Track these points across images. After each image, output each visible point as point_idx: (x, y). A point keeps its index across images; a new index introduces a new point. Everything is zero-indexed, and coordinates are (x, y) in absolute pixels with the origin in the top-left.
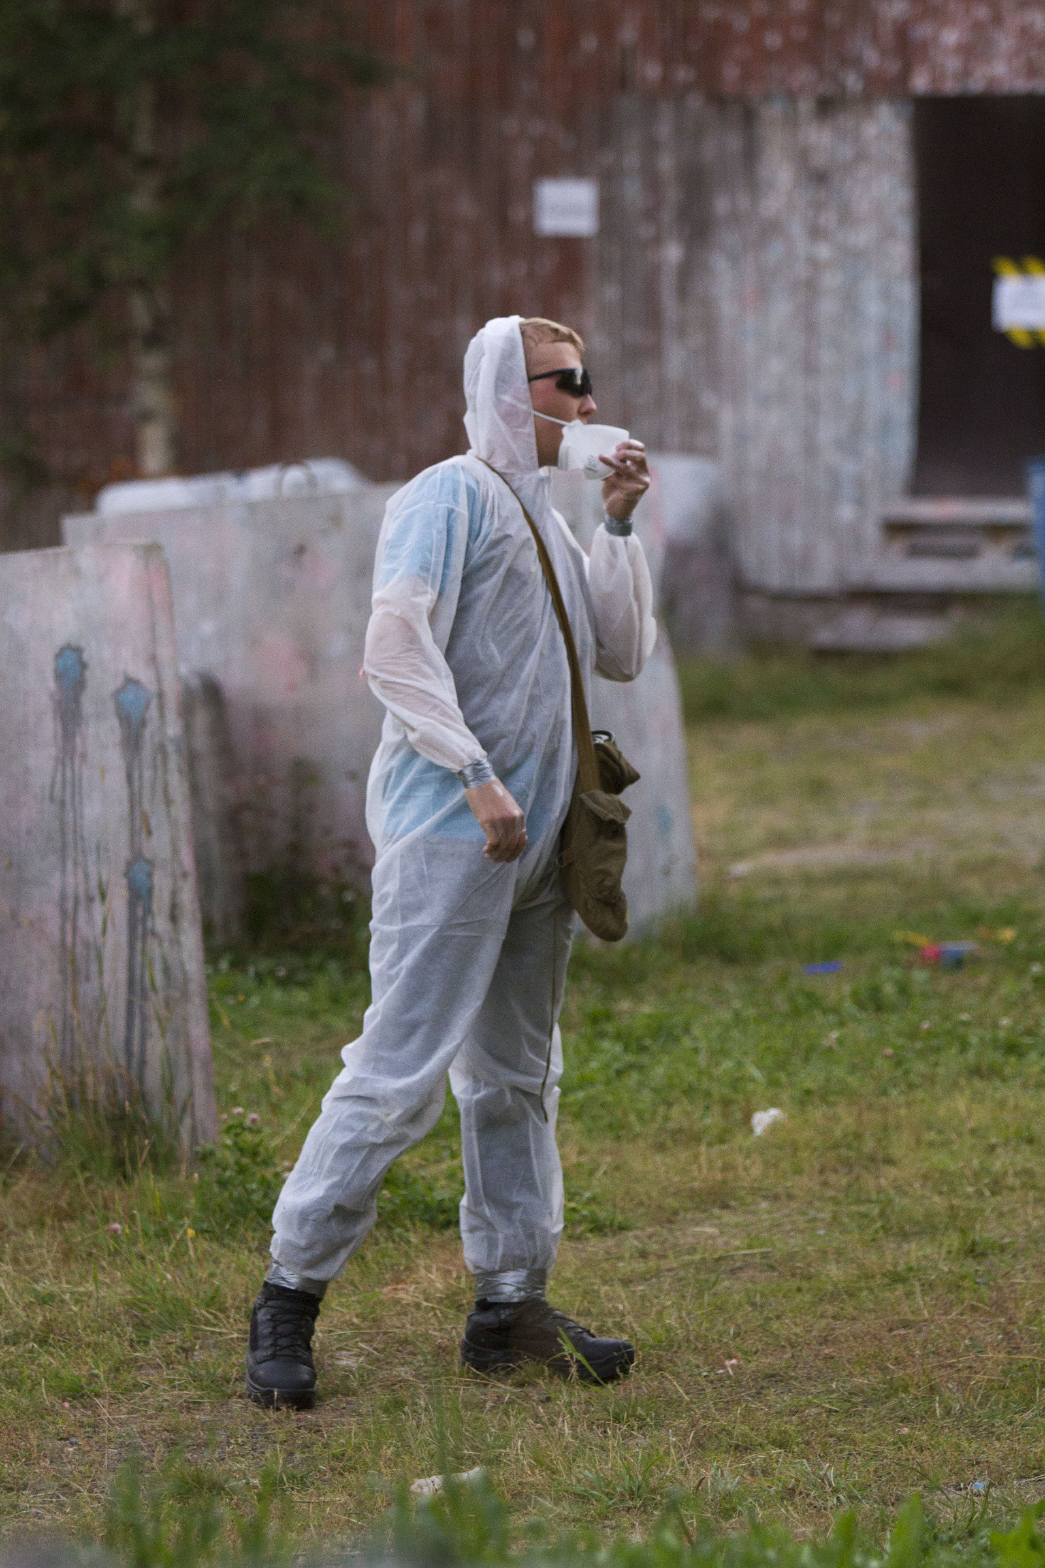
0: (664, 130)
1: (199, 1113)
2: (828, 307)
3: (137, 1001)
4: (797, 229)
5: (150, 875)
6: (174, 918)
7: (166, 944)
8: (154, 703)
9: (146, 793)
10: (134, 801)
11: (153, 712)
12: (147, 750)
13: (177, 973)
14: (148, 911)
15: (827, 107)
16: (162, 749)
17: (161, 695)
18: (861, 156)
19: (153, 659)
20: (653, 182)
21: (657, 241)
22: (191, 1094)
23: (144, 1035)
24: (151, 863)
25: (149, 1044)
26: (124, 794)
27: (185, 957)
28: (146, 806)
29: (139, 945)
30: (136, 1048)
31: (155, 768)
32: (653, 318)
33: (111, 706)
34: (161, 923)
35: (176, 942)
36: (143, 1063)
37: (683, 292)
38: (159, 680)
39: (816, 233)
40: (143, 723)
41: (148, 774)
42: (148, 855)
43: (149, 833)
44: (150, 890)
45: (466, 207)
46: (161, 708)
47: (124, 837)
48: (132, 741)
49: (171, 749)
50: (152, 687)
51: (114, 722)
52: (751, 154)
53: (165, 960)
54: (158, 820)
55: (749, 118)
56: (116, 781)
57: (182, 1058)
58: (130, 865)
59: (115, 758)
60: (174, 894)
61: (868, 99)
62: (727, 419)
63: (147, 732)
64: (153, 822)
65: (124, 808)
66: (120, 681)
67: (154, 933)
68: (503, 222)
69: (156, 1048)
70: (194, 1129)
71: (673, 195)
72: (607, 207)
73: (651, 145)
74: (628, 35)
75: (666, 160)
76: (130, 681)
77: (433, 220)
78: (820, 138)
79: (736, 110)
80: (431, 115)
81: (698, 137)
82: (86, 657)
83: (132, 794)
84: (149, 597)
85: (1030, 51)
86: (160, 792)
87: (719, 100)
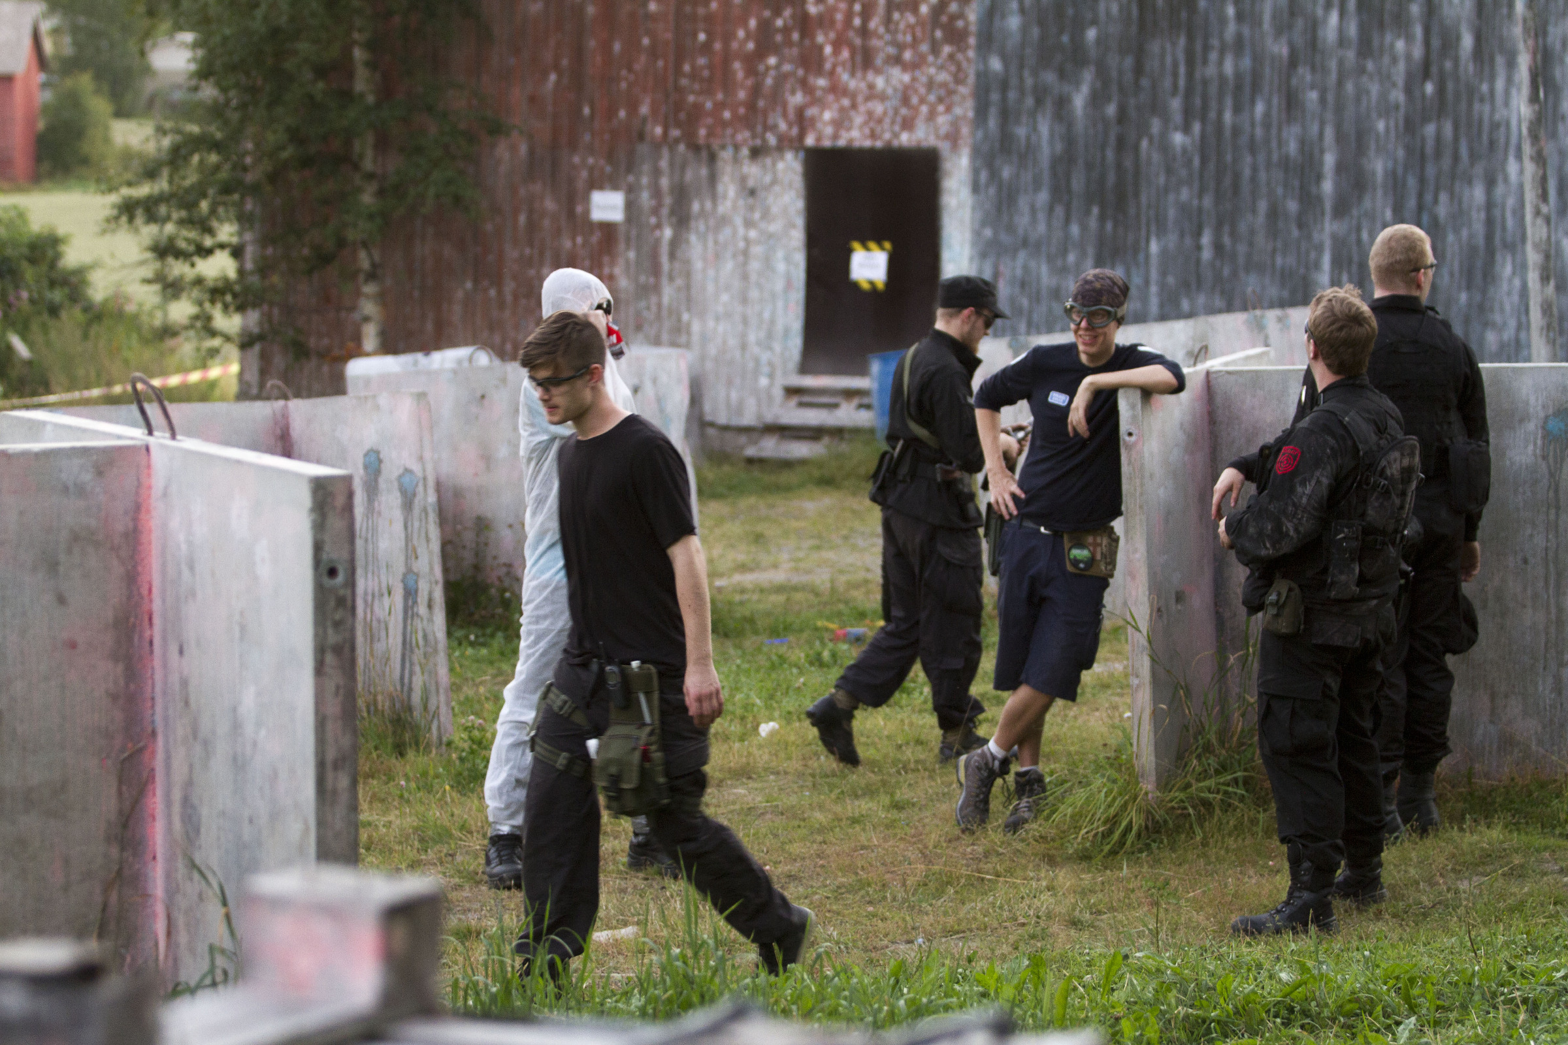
0: (664, 164)
1: (442, 719)
2: (755, 266)
3: (408, 653)
4: (738, 221)
5: (416, 582)
6: (430, 606)
7: (425, 622)
8: (421, 484)
9: (415, 536)
10: (408, 539)
11: (420, 489)
12: (416, 511)
13: (431, 637)
14: (415, 602)
15: (756, 153)
16: (425, 510)
17: (425, 479)
18: (774, 182)
19: (421, 459)
20: (657, 193)
21: (659, 226)
22: (438, 708)
23: (411, 674)
24: (417, 575)
25: (414, 679)
26: (403, 536)
27: (436, 629)
28: (415, 542)
29: (409, 621)
30: (406, 680)
31: (421, 520)
32: (656, 270)
33: (396, 484)
34: (422, 610)
35: (431, 620)
36: (410, 689)
37: (672, 256)
38: (424, 470)
39: (748, 224)
40: (414, 495)
41: (416, 524)
42: (415, 570)
43: (417, 558)
44: (416, 591)
45: (550, 204)
46: (425, 486)
47: (402, 558)
48: (408, 504)
49: (430, 510)
50: (420, 474)
51: (398, 494)
52: (713, 179)
53: (424, 630)
54: (422, 551)
55: (712, 158)
56: (398, 527)
57: (433, 688)
58: (405, 575)
59: (398, 514)
60: (430, 593)
61: (780, 149)
62: (696, 327)
63: (416, 501)
64: (419, 550)
65: (402, 544)
66: (401, 471)
67: (418, 615)
68: (571, 214)
69: (418, 681)
70: (439, 728)
71: (668, 200)
72: (630, 206)
73: (656, 173)
74: (644, 110)
75: (665, 182)
76: (407, 471)
77: (531, 212)
78: (752, 170)
79: (704, 154)
80: (531, 152)
81: (683, 168)
82: (381, 456)
83: (407, 537)
84: (420, 422)
85: (872, 124)
86: (423, 535)
87: (695, 148)
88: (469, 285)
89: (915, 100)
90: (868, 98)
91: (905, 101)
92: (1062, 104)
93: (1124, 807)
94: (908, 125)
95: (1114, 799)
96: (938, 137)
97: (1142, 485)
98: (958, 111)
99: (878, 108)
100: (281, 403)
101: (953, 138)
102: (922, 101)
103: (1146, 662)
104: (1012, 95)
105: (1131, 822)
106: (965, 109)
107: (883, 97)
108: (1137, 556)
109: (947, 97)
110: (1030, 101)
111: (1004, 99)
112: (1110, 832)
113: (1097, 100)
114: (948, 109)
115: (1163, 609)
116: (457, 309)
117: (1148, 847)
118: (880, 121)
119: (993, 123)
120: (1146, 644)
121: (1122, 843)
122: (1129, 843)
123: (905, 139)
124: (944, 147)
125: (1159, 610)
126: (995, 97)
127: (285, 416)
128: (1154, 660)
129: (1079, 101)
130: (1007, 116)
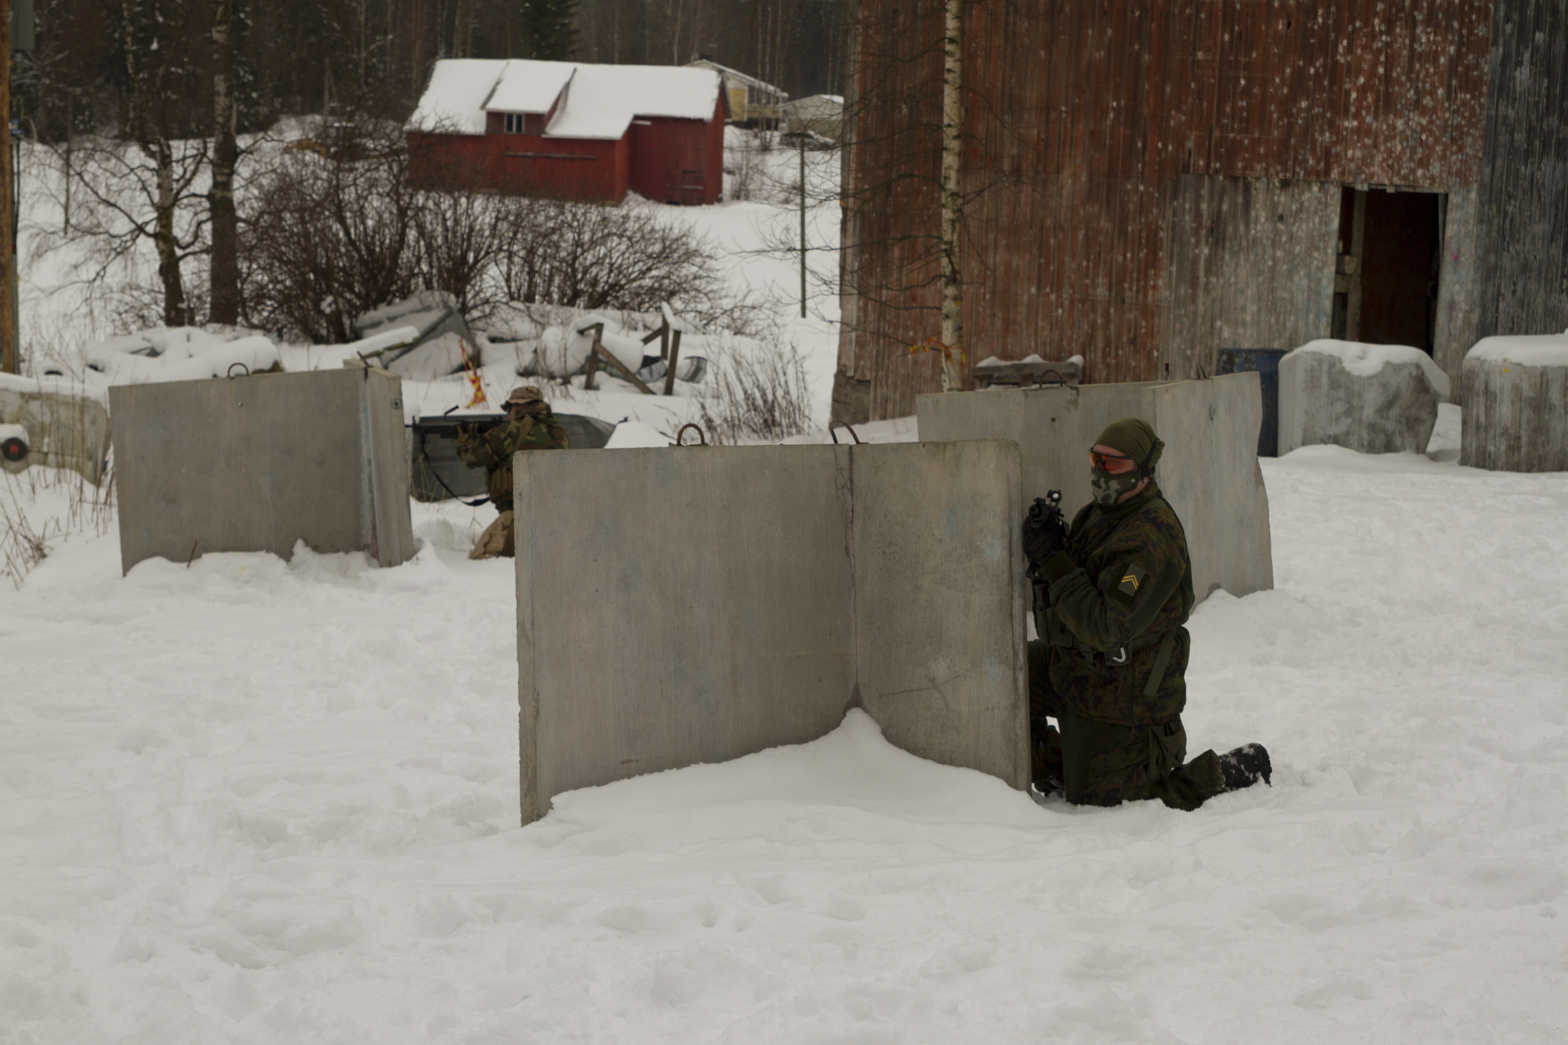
0: (1204, 192)
4: (1267, 243)
15: (1285, 184)
18: (1301, 209)
20: (1198, 216)
21: (1197, 245)
32: (1194, 284)
37: (1209, 271)
39: (1276, 245)
45: (1105, 224)
52: (1247, 205)
55: (1247, 188)
61: (1308, 182)
62: (1227, 332)
71: (1206, 224)
72: (1174, 228)
73: (1198, 198)
74: (1190, 144)
75: (1204, 206)
77: (1088, 229)
78: (1282, 198)
79: (1241, 185)
80: (1091, 179)
81: (1221, 195)
85: (1390, 162)
87: (1234, 179)
88: (1033, 290)
89: (1430, 141)
90: (1389, 138)
91: (1422, 141)
96: (1450, 174)
98: (1469, 151)
99: (1397, 147)
101: (1464, 175)
102: (1437, 141)
106: (1476, 149)
107: (1402, 138)
109: (1460, 138)
114: (1460, 149)
116: (1022, 310)
119: (1499, 161)
126: (1503, 139)
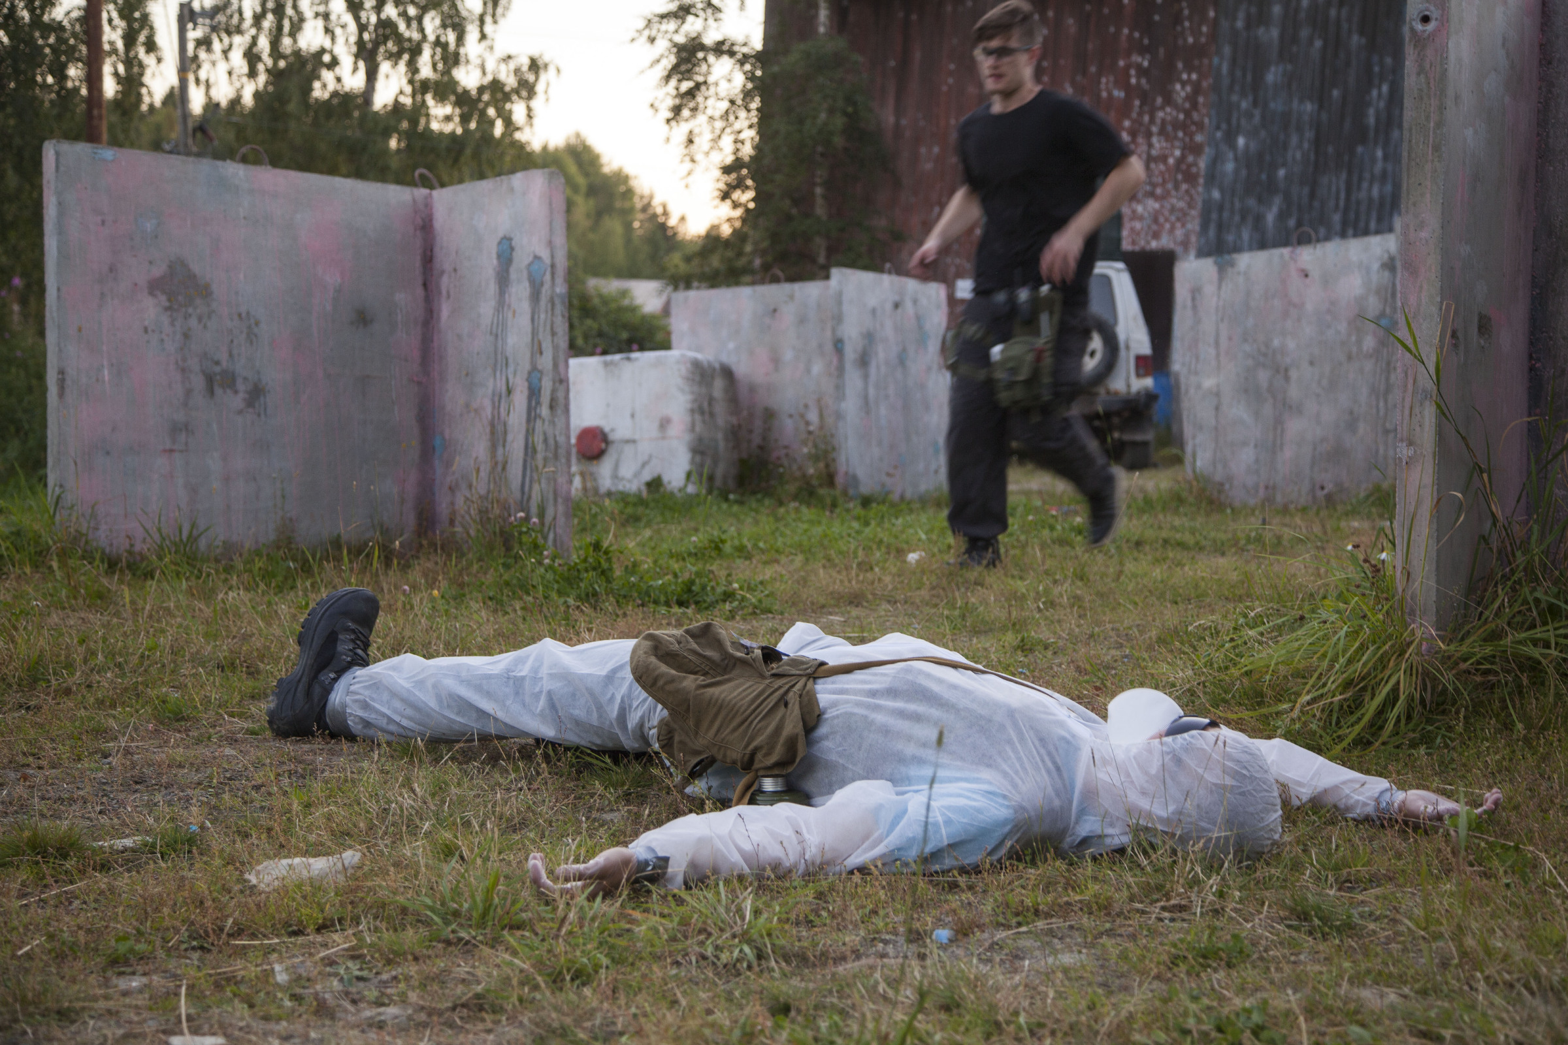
1: (559, 531)
3: (529, 459)
5: (540, 380)
6: (551, 407)
7: (547, 423)
8: (549, 269)
9: (541, 329)
10: (534, 333)
11: (548, 277)
12: (544, 301)
13: (551, 442)
14: (538, 403)
16: (552, 301)
17: (553, 266)
22: (555, 519)
23: (531, 482)
24: (541, 372)
25: (533, 486)
26: (529, 329)
27: (557, 432)
28: (541, 337)
29: (532, 424)
30: (526, 491)
31: (547, 312)
33: (525, 274)
34: (545, 411)
35: (553, 423)
36: (529, 498)
38: (552, 257)
40: (542, 284)
41: (543, 316)
42: (540, 367)
43: (541, 353)
44: (540, 391)
46: (553, 274)
47: (528, 355)
48: (535, 296)
49: (557, 301)
50: (548, 262)
51: (527, 284)
53: (545, 433)
54: (547, 346)
56: (526, 320)
57: (551, 496)
58: (530, 373)
59: (525, 306)
60: (554, 391)
63: (544, 290)
64: (544, 346)
65: (528, 339)
66: (531, 259)
67: (540, 417)
69: (537, 490)
70: (555, 541)
76: (537, 258)
82: (513, 243)
83: (533, 329)
84: (550, 204)
85: (1133, 236)
86: (548, 327)
89: (1161, 220)
90: (1132, 219)
91: (1156, 220)
92: (1259, 220)
93: (1382, 662)
94: (1156, 236)
95: (1363, 648)
96: (1175, 243)
97: (1442, 108)
98: (1189, 226)
99: (1138, 225)
100: (424, 191)
101: (1185, 244)
102: (1167, 220)
103: (1429, 414)
104: (1226, 215)
105: (1395, 689)
106: (1194, 225)
107: (1141, 218)
108: (1424, 234)
109: (1183, 217)
110: (1237, 218)
111: (1220, 217)
112: (1356, 704)
113: (1282, 216)
114: (1183, 225)
115: (1460, 335)
117: (1427, 739)
118: (1138, 234)
119: (1212, 233)
120: (1430, 386)
121: (1376, 725)
122: (1390, 726)
123: (1154, 245)
124: (1179, 250)
125: (1454, 335)
126: (1214, 216)
127: (428, 204)
128: (1443, 413)
129: (1270, 217)
130: (1220, 227)
